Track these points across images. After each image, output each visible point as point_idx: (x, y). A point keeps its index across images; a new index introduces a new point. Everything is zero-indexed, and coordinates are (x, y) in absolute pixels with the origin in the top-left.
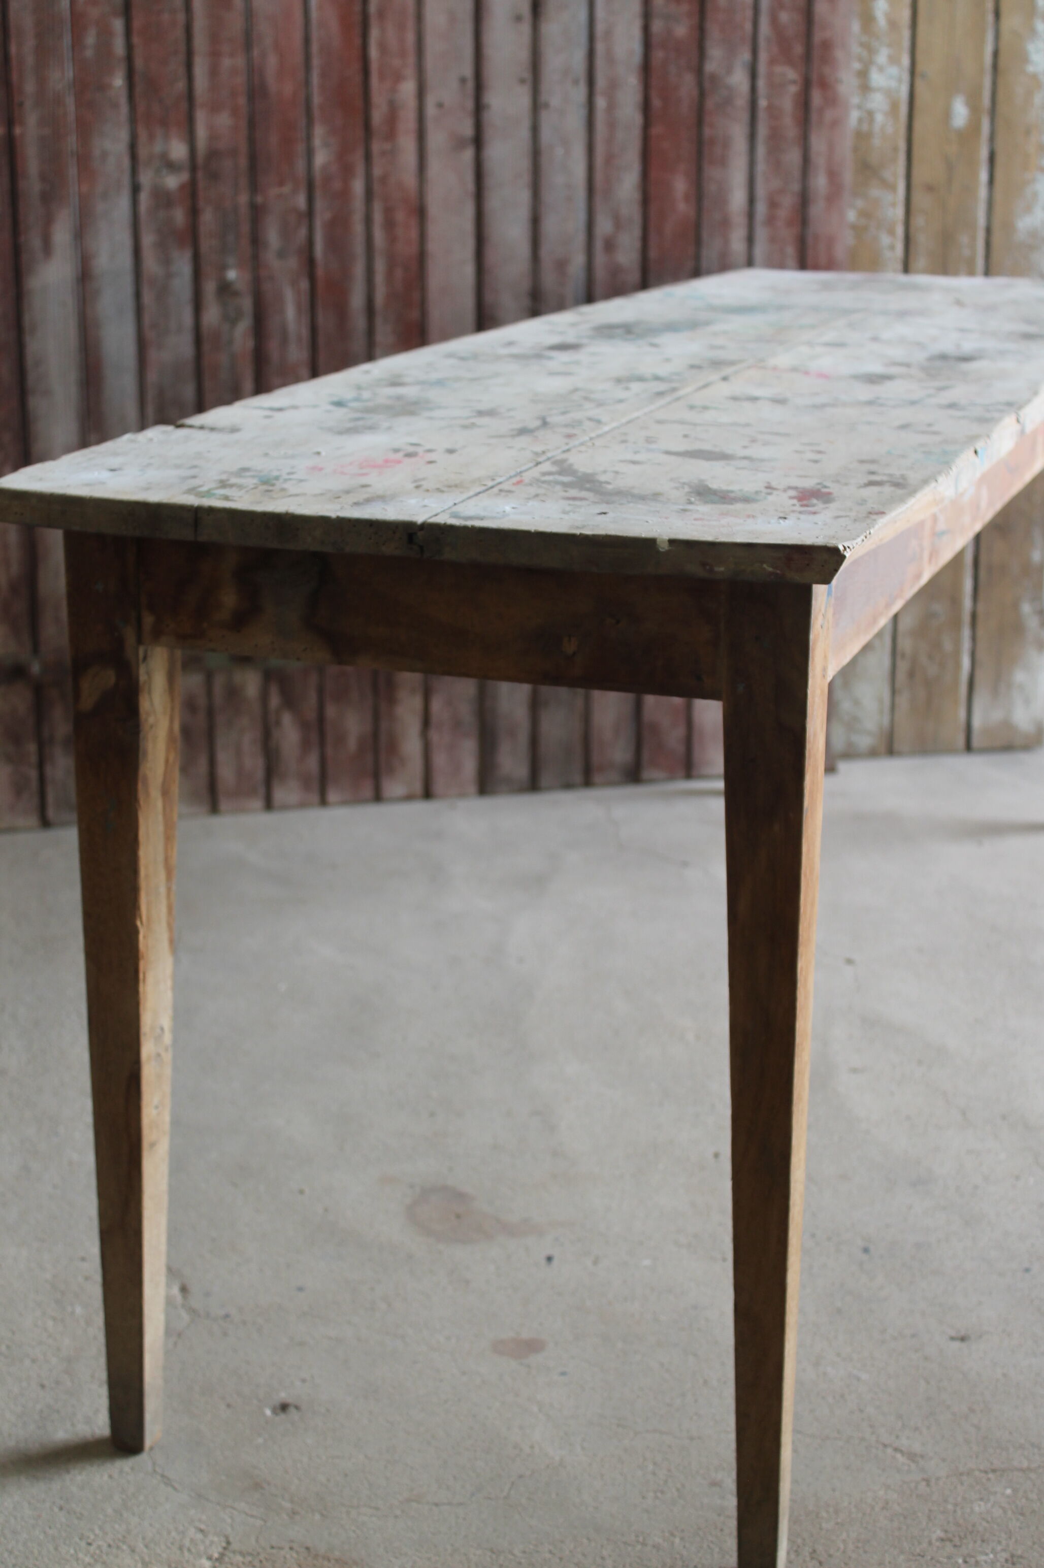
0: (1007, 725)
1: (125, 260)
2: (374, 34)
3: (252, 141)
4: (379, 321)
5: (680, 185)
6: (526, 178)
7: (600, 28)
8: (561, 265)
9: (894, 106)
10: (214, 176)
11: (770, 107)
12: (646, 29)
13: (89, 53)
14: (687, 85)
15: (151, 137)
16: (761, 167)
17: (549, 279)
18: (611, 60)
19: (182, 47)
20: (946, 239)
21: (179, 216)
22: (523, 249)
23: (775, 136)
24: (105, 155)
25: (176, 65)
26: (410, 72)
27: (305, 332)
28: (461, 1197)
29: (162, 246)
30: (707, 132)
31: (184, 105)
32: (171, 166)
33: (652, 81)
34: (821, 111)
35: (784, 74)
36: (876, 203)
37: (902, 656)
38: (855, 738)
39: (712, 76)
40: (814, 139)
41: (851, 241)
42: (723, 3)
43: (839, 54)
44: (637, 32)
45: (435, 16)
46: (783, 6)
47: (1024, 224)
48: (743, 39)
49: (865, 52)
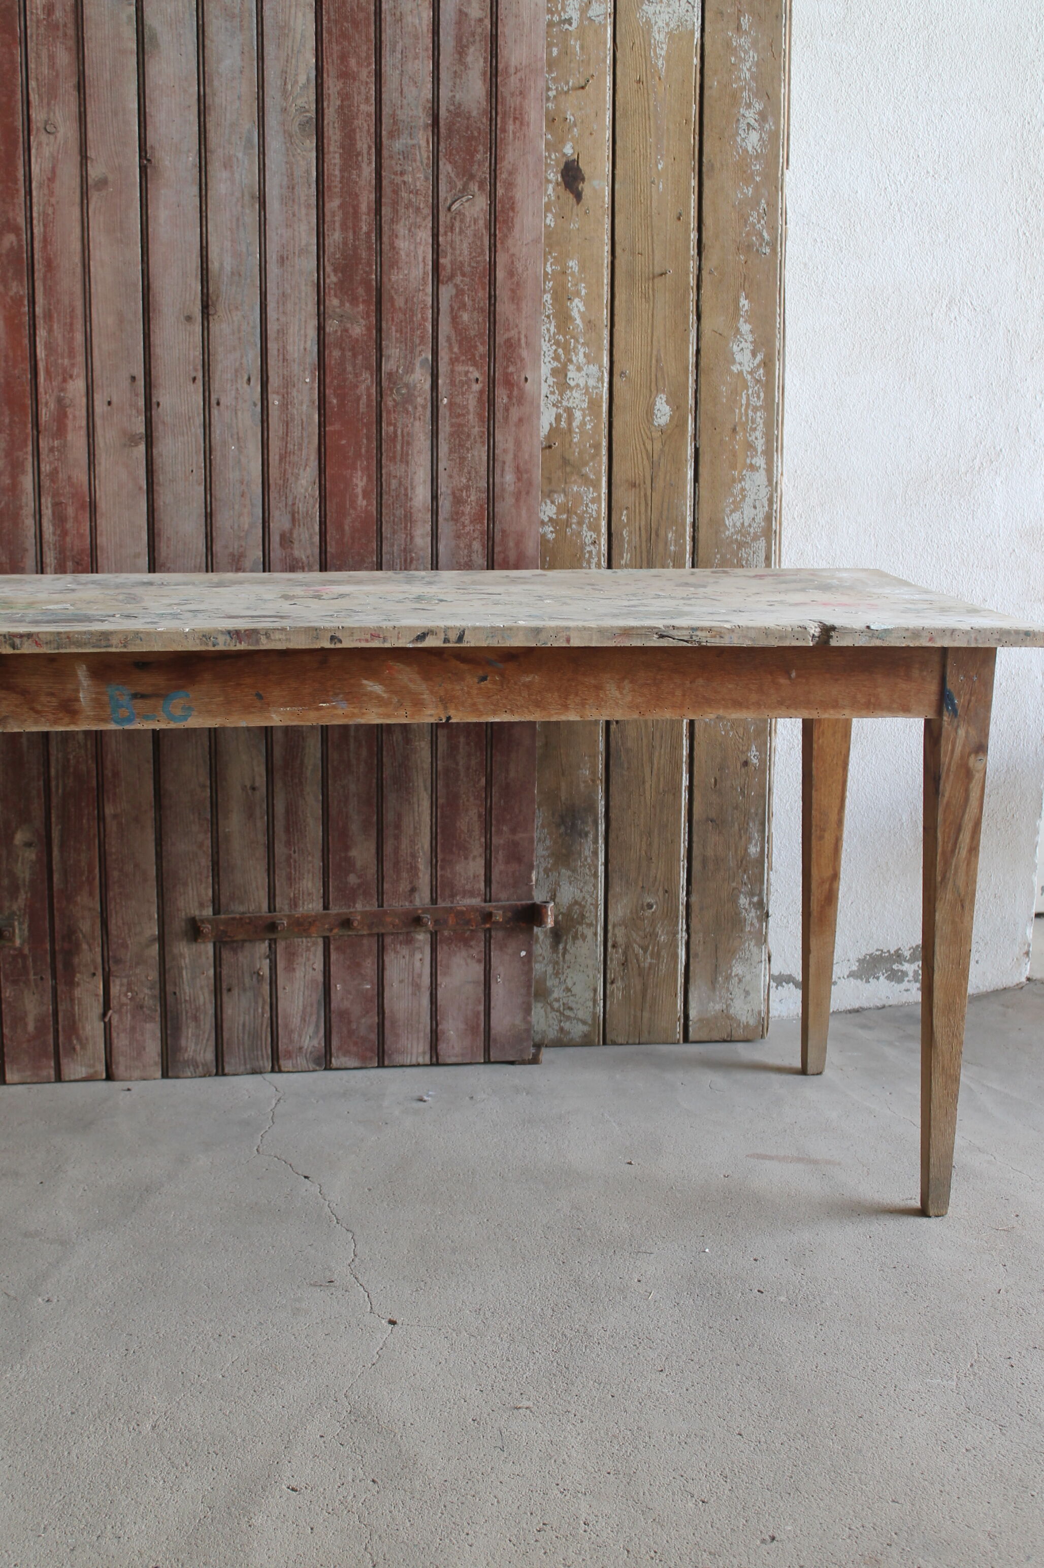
0: (726, 1016)
2: (41, 333)
5: (360, 482)
6: (198, 475)
7: (272, 328)
8: (237, 559)
9: (594, 404)
11: (451, 404)
12: (321, 329)
16: (443, 463)
18: (285, 359)
20: (651, 535)
23: (458, 432)
26: (79, 371)
30: (387, 429)
33: (328, 380)
34: (507, 410)
35: (467, 373)
36: (578, 497)
37: (614, 946)
38: (567, 1026)
39: (390, 374)
40: (498, 437)
41: (551, 536)
42: (400, 302)
43: (525, 353)
44: (312, 333)
45: (103, 318)
46: (463, 306)
47: (732, 521)
48: (422, 338)
49: (560, 351)
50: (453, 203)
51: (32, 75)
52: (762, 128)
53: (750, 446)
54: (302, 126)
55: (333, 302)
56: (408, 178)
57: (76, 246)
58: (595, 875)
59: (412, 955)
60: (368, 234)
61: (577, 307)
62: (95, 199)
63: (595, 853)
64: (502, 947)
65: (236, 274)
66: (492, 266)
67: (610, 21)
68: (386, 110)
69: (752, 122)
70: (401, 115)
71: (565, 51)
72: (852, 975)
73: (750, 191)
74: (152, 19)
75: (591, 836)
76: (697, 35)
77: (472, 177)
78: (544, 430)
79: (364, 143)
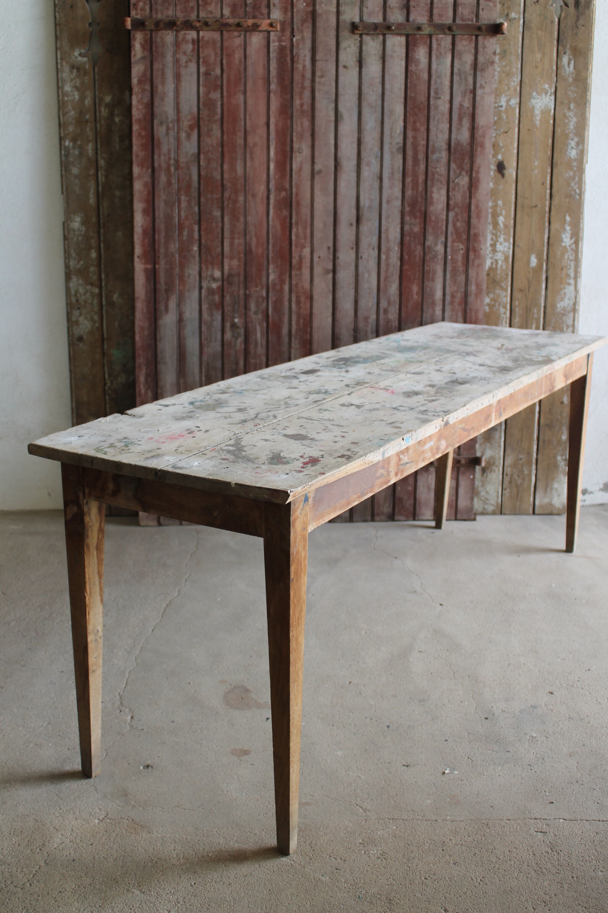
0: (550, 504)
1: (196, 314)
2: (294, 230)
3: (245, 270)
4: (293, 339)
5: (415, 289)
6: (353, 285)
7: (383, 228)
8: (366, 319)
9: (506, 258)
10: (230, 284)
11: (452, 259)
12: (402, 229)
13: (185, 238)
14: (419, 250)
15: (207, 269)
16: (448, 282)
17: (361, 324)
18: (388, 240)
19: (220, 236)
20: (528, 310)
21: (217, 298)
22: (352, 313)
23: (454, 270)
24: (189, 275)
25: (217, 242)
26: (308, 245)
27: (264, 343)
28: (247, 691)
29: (210, 309)
30: (426, 268)
31: (220, 257)
32: (214, 280)
33: (404, 249)
34: (473, 261)
35: (458, 246)
36: (499, 296)
37: (507, 475)
38: (486, 506)
39: (429, 247)
40: (470, 271)
41: (487, 310)
42: (433, 218)
43: (481, 238)
44: (398, 230)
45: (318, 224)
46: (458, 220)
47: (560, 305)
48: (441, 232)
49: (494, 237)
50: (455, 179)
51: (294, 130)
52: (577, 148)
53: (568, 276)
54: (398, 149)
55: (407, 218)
56: (438, 170)
57: (308, 196)
58: (500, 446)
59: (428, 476)
60: (422, 192)
61: (501, 219)
62: (317, 178)
63: (500, 438)
64: (464, 474)
65: (370, 207)
66: (470, 204)
67: (518, 106)
68: (431, 143)
69: (574, 146)
70: (436, 145)
71: (500, 118)
72: (601, 490)
73: (571, 173)
74: (341, 108)
75: (499, 431)
76: (552, 111)
77: (463, 169)
78: (487, 267)
79: (421, 156)
